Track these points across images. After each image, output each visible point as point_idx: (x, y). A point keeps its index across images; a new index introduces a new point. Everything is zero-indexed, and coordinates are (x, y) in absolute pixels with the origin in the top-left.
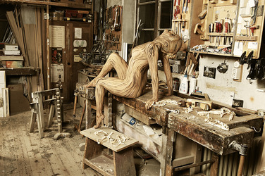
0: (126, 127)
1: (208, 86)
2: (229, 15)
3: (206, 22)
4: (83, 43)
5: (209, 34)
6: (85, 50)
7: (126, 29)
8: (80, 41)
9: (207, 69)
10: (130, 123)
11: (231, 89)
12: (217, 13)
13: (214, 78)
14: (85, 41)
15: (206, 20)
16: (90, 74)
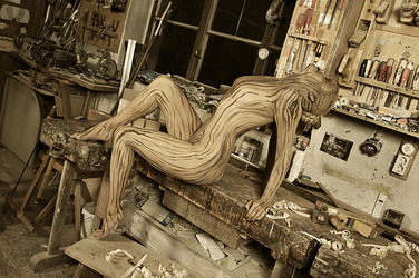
0: (153, 232)
1: (327, 170)
2: (407, 54)
3: (360, 55)
4: (22, 14)
5: (359, 79)
6: (23, 31)
7: (135, 13)
8: (16, 10)
9: (332, 140)
10: (164, 224)
11: (380, 189)
12: (382, 43)
13: (345, 158)
14: (27, 12)
15: (360, 52)
16: (39, 87)
